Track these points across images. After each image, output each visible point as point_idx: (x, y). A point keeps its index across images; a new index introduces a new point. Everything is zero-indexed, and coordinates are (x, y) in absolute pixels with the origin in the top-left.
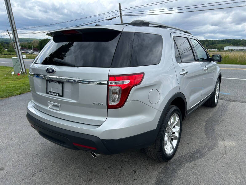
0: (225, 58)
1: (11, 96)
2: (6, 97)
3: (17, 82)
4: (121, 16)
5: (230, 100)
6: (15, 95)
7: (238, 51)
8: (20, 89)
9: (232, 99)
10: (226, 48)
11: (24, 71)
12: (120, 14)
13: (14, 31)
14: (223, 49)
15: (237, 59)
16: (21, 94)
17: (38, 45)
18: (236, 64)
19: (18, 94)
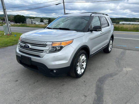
0: (121, 28)
1: (7, 46)
2: (5, 47)
3: (8, 39)
4: (64, 3)
5: (127, 49)
6: (9, 46)
7: (127, 24)
8: (11, 43)
9: (127, 48)
10: (121, 23)
11: (10, 33)
12: (63, 2)
13: (4, 10)
14: (119, 23)
15: (127, 28)
16: (13, 45)
17: (13, 19)
18: (127, 31)
19: (11, 45)
